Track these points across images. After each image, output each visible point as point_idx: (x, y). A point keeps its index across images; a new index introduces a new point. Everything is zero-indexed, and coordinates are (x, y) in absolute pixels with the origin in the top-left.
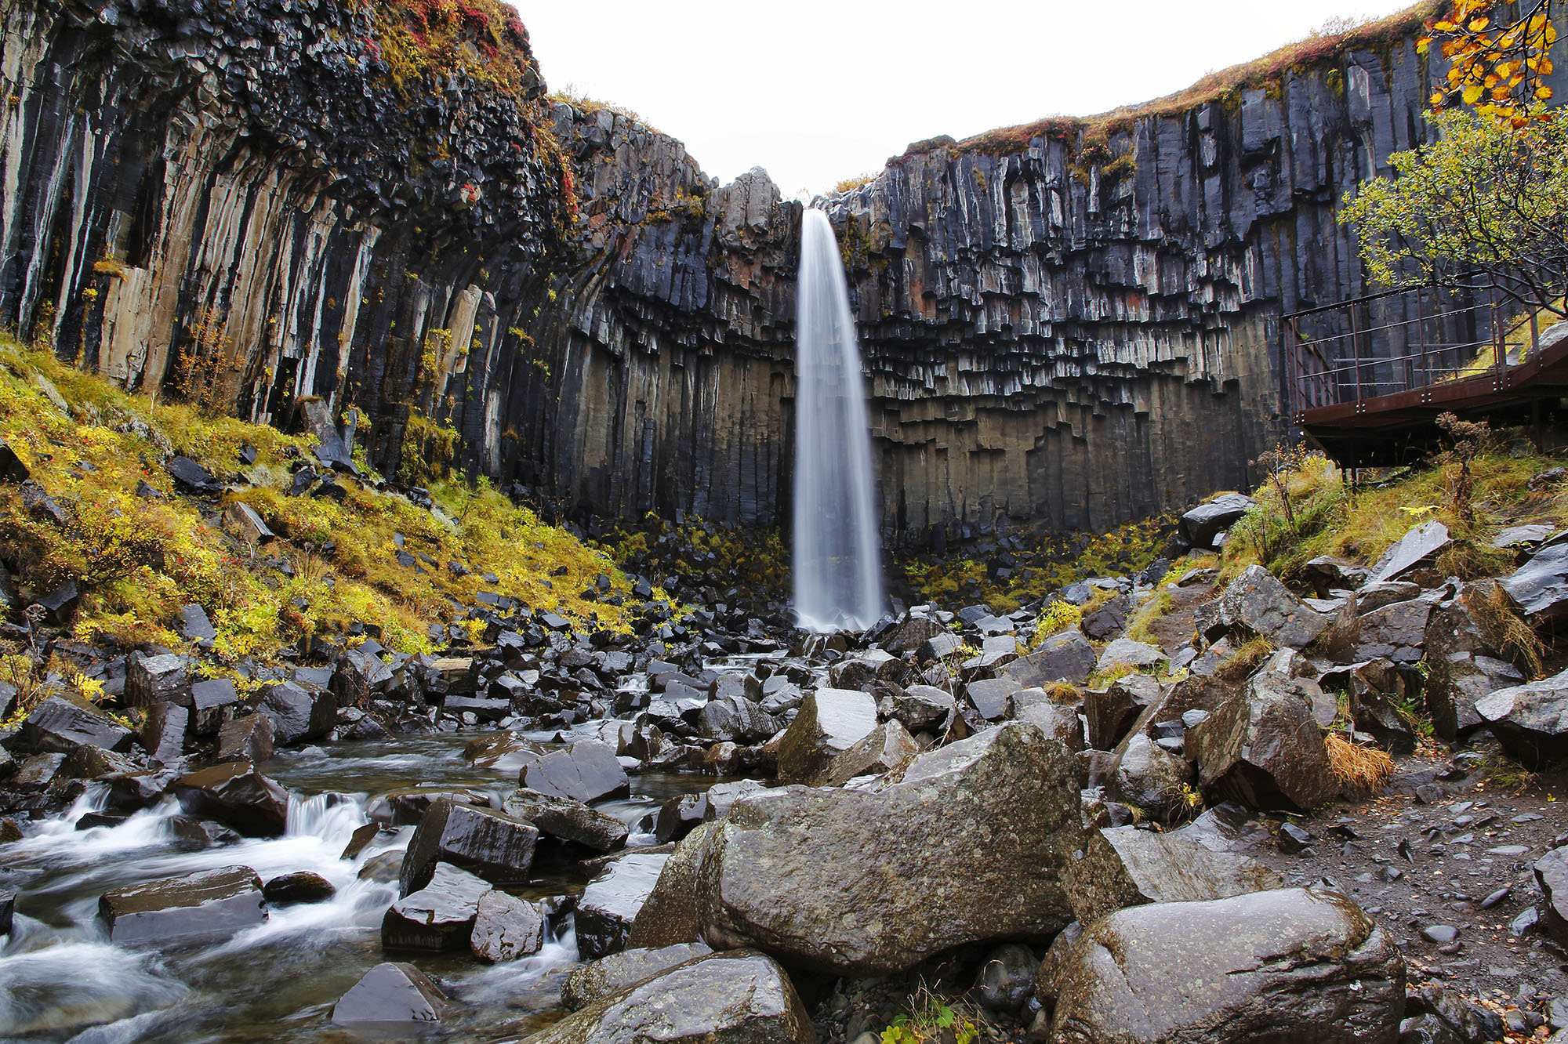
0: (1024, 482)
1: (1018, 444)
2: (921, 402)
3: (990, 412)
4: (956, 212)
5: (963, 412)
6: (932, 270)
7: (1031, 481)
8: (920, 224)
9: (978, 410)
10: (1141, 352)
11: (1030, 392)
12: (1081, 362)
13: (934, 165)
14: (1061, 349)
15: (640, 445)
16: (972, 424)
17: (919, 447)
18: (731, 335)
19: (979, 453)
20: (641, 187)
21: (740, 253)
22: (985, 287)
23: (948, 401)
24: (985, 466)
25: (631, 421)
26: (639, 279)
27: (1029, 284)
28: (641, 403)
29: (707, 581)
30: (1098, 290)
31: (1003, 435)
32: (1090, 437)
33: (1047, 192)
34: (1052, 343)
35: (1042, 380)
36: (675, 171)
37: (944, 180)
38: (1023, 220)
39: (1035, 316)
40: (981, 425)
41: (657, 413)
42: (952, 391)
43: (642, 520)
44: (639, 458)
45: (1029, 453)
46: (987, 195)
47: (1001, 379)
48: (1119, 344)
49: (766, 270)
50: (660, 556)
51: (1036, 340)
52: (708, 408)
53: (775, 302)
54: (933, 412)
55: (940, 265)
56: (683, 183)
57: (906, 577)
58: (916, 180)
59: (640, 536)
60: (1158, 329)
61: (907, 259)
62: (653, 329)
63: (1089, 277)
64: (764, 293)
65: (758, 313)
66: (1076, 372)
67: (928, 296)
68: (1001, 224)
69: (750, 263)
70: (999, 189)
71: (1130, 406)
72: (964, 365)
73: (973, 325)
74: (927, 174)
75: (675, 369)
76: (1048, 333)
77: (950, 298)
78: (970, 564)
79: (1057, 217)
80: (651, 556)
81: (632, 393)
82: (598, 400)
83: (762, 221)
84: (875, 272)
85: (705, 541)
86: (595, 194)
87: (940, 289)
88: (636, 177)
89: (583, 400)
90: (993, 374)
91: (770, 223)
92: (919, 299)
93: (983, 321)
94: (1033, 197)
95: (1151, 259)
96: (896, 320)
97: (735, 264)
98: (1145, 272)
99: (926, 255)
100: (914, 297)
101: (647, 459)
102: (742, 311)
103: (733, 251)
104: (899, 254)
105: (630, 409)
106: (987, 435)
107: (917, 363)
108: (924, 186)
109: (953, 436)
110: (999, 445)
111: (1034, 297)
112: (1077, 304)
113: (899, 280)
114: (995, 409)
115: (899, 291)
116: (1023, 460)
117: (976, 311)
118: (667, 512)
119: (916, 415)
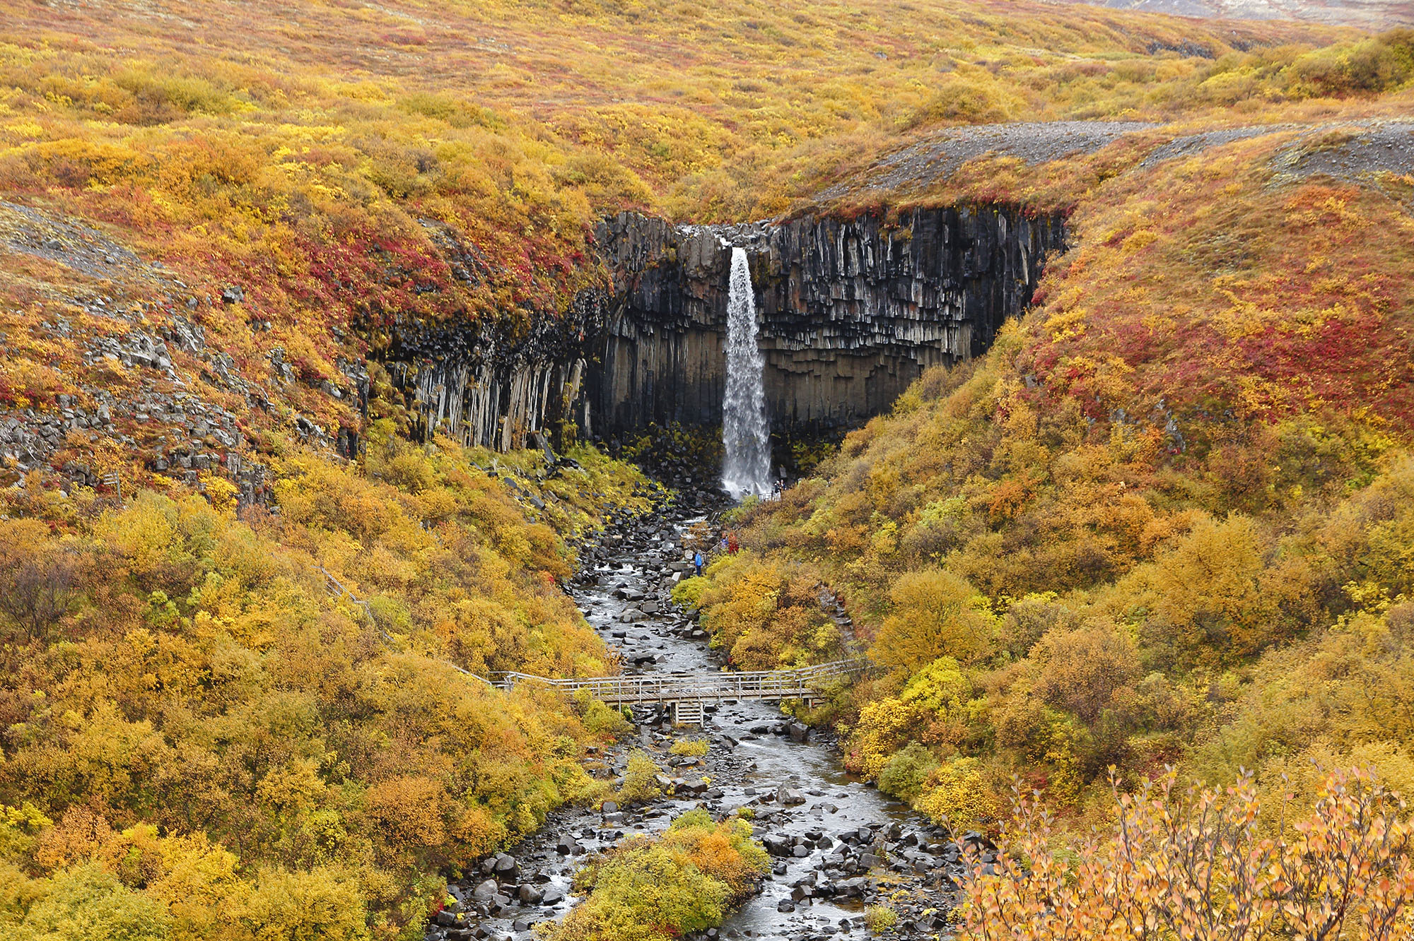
0: (864, 395)
1: (861, 374)
2: (803, 350)
3: (844, 356)
4: (816, 253)
5: (828, 356)
6: (805, 286)
7: (868, 394)
8: (797, 261)
9: (837, 355)
10: (917, 335)
11: (863, 348)
12: (888, 336)
13: (806, 224)
14: (876, 330)
15: (645, 385)
16: (834, 362)
17: (803, 374)
18: (693, 324)
19: (838, 378)
20: (643, 249)
21: (697, 280)
22: (834, 295)
23: (819, 351)
24: (841, 386)
25: (640, 374)
26: (643, 302)
27: (858, 295)
28: (645, 362)
29: (682, 463)
30: (894, 301)
31: (852, 368)
32: (898, 373)
33: (866, 247)
34: (873, 325)
35: (869, 343)
36: (660, 236)
37: (811, 234)
38: (854, 259)
39: (862, 311)
40: (839, 363)
41: (654, 366)
42: (820, 347)
43: (647, 426)
44: (645, 392)
45: (867, 379)
46: (833, 247)
47: (848, 341)
48: (906, 329)
49: (712, 287)
50: (658, 450)
51: (863, 324)
52: (682, 360)
53: (718, 304)
54: (811, 356)
55: (809, 282)
56: (665, 240)
57: (791, 453)
58: (795, 235)
59: (647, 439)
60: (926, 324)
61: (791, 279)
62: (650, 323)
63: (889, 293)
64: (711, 300)
65: (708, 310)
66: (886, 341)
67: (802, 300)
68: (841, 263)
69: (703, 284)
70: (840, 242)
71: (915, 361)
72: (826, 333)
73: (828, 315)
74: (802, 230)
75: (662, 340)
76: (869, 321)
77: (814, 301)
78: (827, 445)
79: (871, 261)
80: (653, 450)
81: (640, 357)
82: (622, 363)
83: (709, 263)
84: (773, 285)
85: (681, 438)
86: (618, 261)
87: (810, 298)
88: (640, 245)
89: (616, 367)
90: (842, 337)
91: (714, 263)
92: (797, 301)
93: (833, 313)
94: (859, 246)
95: (920, 287)
96: (785, 312)
97: (694, 286)
98: (917, 294)
99: (802, 278)
100: (794, 300)
101: (649, 393)
102: (699, 309)
103: (693, 279)
104: (786, 278)
105: (640, 365)
106: (842, 369)
107: (800, 331)
108: (800, 237)
109: (824, 368)
110: (849, 375)
111: (861, 302)
112: (883, 308)
113: (786, 290)
114: (846, 354)
115: (786, 297)
116: (864, 383)
117: (829, 308)
118: (661, 421)
119: (801, 357)
